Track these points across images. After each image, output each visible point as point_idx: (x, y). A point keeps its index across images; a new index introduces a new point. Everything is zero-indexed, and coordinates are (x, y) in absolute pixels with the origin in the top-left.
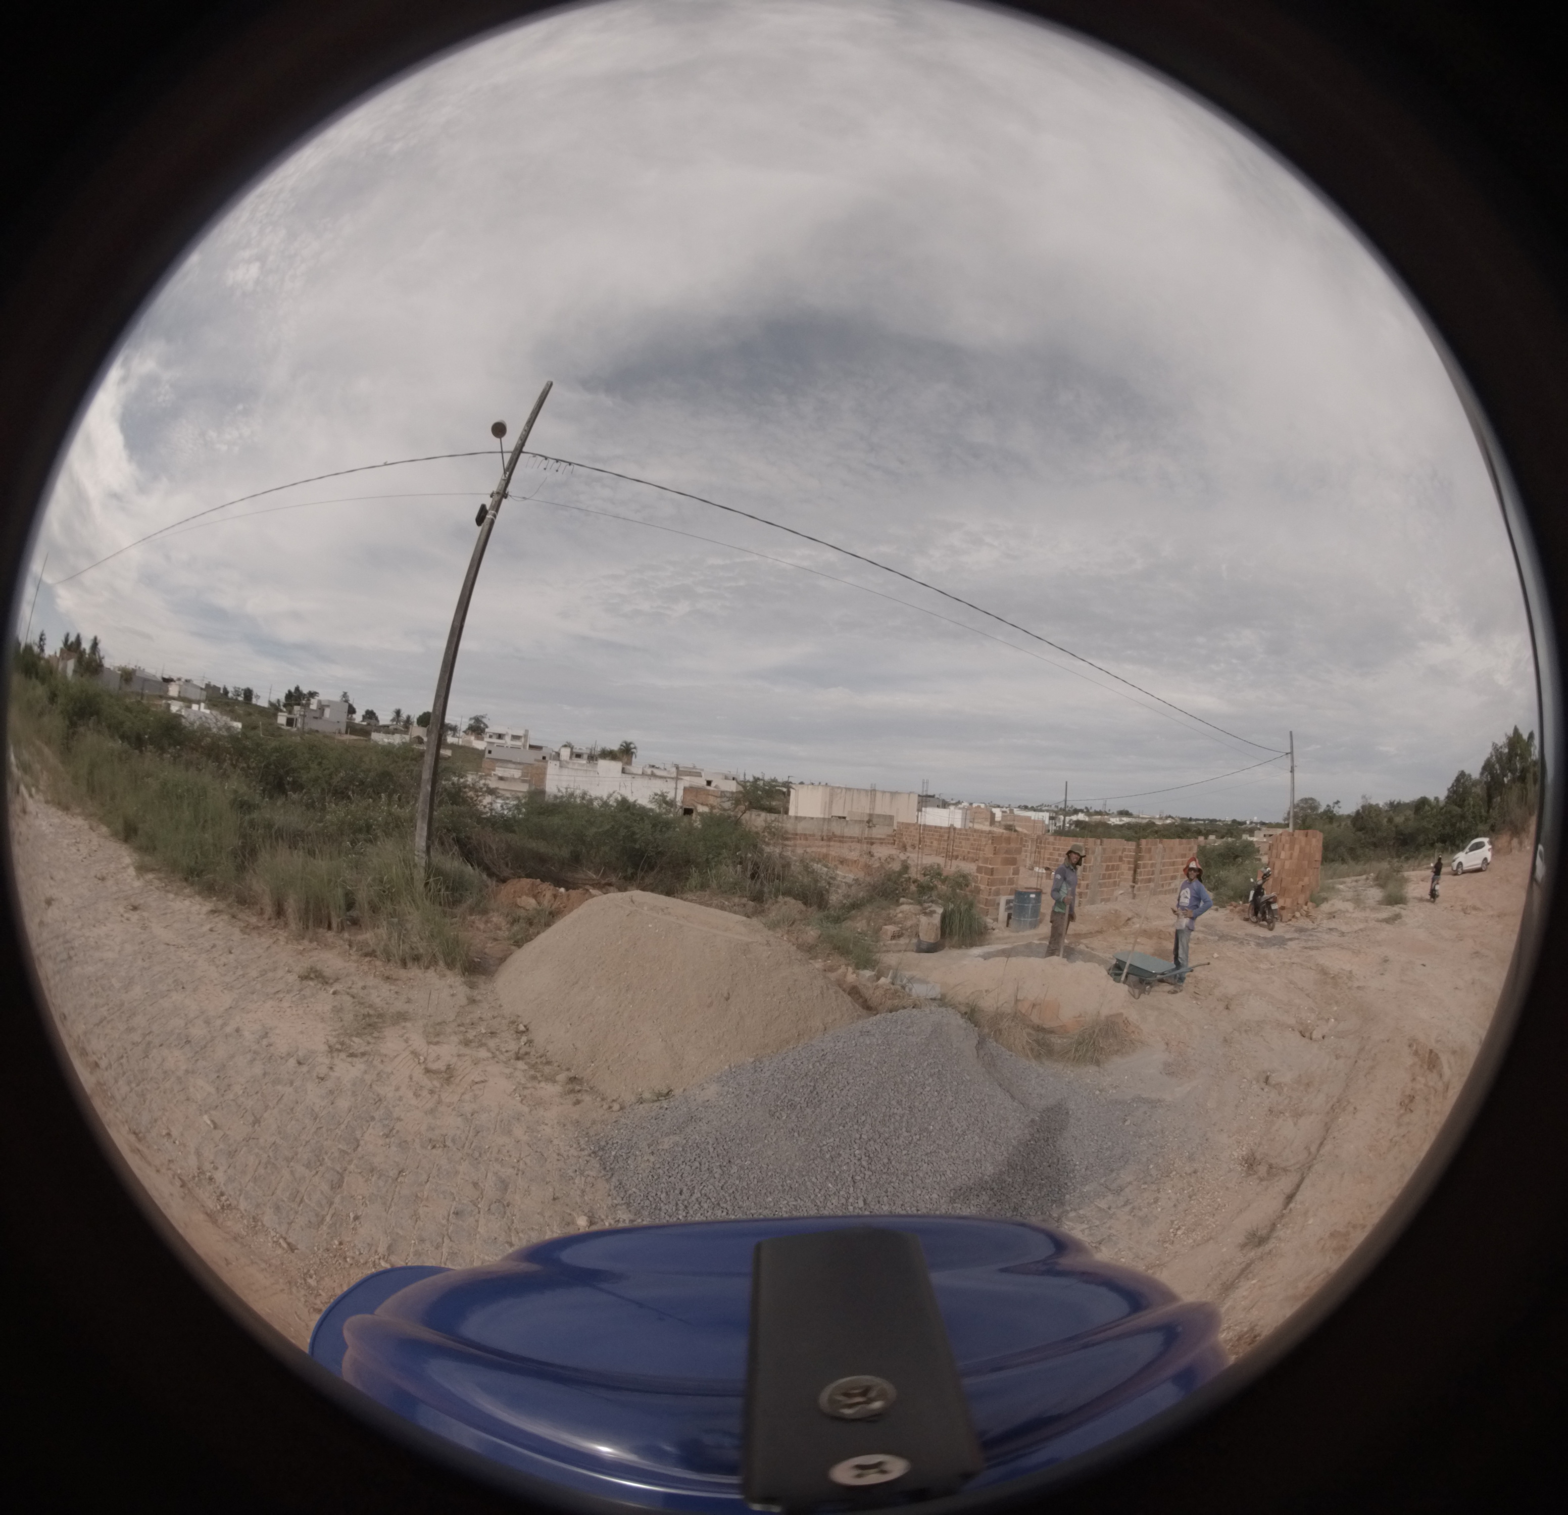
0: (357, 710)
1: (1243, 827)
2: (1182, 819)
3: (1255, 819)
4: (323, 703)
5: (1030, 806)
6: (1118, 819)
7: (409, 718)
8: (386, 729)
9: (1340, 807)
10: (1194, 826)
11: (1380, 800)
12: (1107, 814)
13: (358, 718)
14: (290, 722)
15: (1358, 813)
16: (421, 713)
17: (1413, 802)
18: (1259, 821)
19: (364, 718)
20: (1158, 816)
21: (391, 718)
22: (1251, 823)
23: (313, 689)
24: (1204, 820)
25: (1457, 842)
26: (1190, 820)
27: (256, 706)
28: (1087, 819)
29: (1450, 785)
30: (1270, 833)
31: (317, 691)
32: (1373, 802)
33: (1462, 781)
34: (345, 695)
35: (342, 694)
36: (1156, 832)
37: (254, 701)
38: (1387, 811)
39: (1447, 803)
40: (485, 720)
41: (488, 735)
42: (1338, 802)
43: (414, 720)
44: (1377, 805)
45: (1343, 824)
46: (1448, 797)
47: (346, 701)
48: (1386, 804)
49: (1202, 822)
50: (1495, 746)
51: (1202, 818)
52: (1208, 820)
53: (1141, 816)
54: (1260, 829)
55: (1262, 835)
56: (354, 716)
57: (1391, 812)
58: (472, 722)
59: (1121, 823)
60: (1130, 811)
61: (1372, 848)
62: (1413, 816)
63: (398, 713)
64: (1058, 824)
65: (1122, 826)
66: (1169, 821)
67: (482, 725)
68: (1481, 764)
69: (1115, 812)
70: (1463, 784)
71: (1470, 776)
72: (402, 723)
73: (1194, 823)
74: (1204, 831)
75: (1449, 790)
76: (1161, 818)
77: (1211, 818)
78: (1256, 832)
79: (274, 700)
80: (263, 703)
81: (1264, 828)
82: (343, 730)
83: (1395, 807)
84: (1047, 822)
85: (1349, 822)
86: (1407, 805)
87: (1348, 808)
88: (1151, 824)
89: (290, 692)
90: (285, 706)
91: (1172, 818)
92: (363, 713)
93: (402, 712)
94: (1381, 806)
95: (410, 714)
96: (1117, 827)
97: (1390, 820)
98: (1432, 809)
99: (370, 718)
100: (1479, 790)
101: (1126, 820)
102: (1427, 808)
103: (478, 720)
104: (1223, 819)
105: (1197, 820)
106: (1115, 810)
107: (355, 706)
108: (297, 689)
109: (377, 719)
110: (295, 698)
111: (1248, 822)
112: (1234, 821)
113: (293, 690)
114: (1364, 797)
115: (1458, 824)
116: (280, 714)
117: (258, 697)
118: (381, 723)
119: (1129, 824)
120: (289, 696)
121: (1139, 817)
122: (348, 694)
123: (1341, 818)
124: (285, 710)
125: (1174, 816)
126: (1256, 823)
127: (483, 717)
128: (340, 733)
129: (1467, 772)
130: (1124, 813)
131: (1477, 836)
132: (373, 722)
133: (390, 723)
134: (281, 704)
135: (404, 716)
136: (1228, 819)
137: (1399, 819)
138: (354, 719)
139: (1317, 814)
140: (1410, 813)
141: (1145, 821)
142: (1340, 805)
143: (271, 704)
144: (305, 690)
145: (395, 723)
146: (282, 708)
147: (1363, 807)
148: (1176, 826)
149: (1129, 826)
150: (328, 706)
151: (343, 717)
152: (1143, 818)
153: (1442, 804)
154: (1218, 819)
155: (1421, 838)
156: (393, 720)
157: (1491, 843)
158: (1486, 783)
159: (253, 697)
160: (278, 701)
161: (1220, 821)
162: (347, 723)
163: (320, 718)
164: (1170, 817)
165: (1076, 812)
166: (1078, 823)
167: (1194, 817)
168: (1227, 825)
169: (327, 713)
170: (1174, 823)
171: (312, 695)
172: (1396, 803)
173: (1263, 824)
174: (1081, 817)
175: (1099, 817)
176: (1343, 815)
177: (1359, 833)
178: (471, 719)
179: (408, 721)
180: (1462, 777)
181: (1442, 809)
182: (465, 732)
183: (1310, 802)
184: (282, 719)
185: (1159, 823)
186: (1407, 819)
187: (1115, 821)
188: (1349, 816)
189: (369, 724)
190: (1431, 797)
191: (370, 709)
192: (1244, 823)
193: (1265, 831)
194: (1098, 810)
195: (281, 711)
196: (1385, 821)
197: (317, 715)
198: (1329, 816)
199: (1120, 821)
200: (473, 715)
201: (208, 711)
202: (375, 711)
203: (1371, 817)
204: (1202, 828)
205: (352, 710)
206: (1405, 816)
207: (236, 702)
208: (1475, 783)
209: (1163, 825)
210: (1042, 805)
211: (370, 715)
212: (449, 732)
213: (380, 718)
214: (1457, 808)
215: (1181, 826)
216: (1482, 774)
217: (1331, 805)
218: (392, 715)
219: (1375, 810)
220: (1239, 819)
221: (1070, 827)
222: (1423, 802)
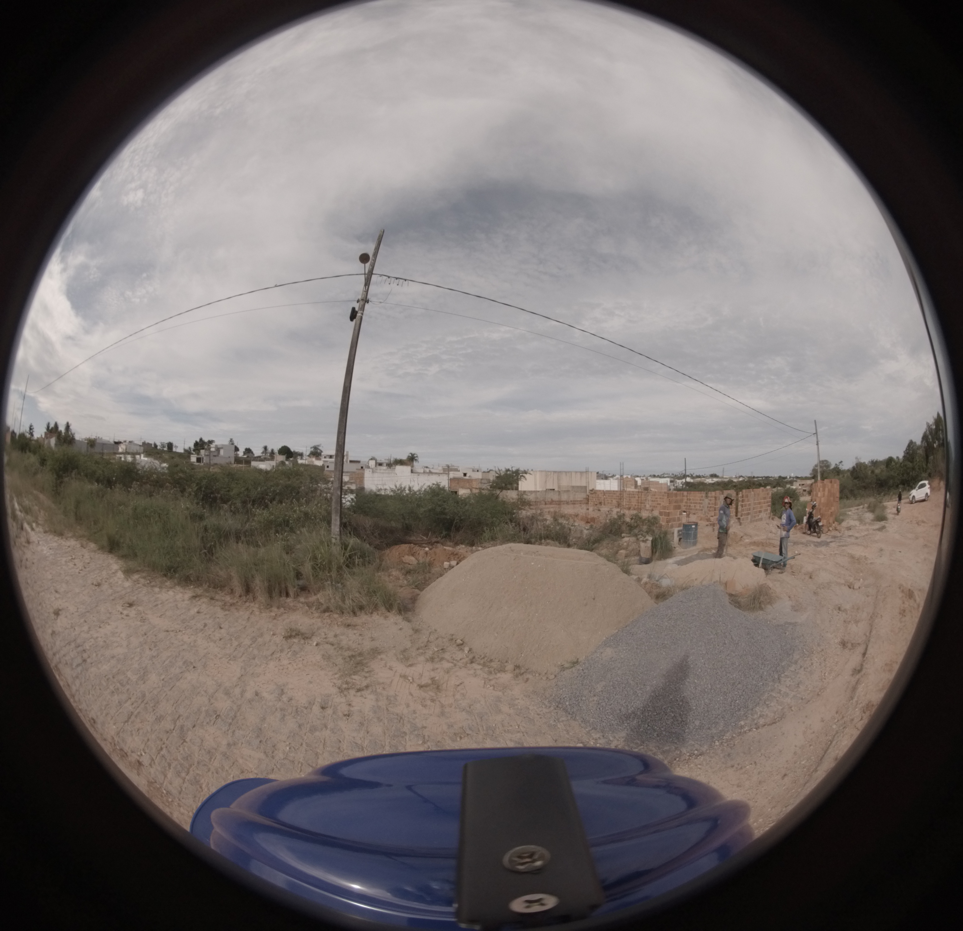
0: (240, 449)
1: (786, 480)
2: (749, 477)
3: (792, 475)
4: (219, 447)
5: (657, 475)
6: (710, 480)
7: (272, 450)
8: (259, 459)
9: (843, 465)
10: (757, 481)
11: (866, 460)
12: (704, 477)
13: (241, 454)
14: (199, 460)
15: (854, 468)
16: (280, 447)
17: (885, 460)
18: (795, 476)
19: (244, 453)
20: (734, 477)
21: (261, 451)
22: (790, 477)
23: (211, 439)
24: (762, 477)
25: (911, 484)
26: (754, 477)
27: (176, 453)
28: (692, 481)
29: (905, 449)
30: (803, 483)
31: (214, 440)
32: (862, 461)
33: (911, 446)
34: (231, 440)
35: (229, 440)
36: (735, 486)
37: (174, 450)
38: (870, 466)
39: (904, 460)
40: (320, 448)
41: (323, 457)
42: (841, 462)
43: (276, 451)
44: (864, 463)
45: (846, 475)
46: (904, 457)
47: (233, 444)
48: (869, 462)
49: (761, 479)
50: (928, 424)
51: (760, 476)
52: (764, 477)
53: (725, 477)
54: (796, 481)
55: (798, 485)
56: (238, 452)
57: (872, 467)
58: (312, 449)
59: (713, 482)
60: (717, 474)
61: (864, 489)
62: (885, 469)
63: (265, 448)
64: (675, 485)
65: (713, 484)
66: (741, 479)
67: (319, 451)
68: (921, 435)
69: (708, 475)
70: (912, 448)
71: (915, 443)
72: (269, 454)
73: (756, 479)
74: (763, 484)
75: (904, 452)
76: (736, 478)
77: (766, 476)
78: (794, 483)
79: (187, 447)
80: (180, 450)
81: (799, 480)
82: (233, 461)
83: (875, 463)
84: (669, 484)
85: (849, 474)
86: (881, 462)
87: (847, 465)
88: (731, 482)
89: (196, 442)
90: (194, 450)
91: (743, 477)
92: (244, 450)
93: (268, 448)
94: (867, 463)
95: (273, 448)
96: (710, 484)
97: (873, 472)
98: (896, 464)
99: (249, 453)
100: (921, 452)
101: (715, 480)
102: (893, 463)
103: (315, 448)
104: (773, 476)
105: (757, 477)
106: (708, 474)
107: (238, 446)
108: (201, 440)
109: (252, 453)
110: (200, 445)
111: (788, 477)
112: (780, 477)
113: (198, 440)
114: (856, 458)
115: (911, 473)
116: (192, 456)
117: (176, 447)
118: (256, 455)
119: (717, 482)
120: (196, 444)
121: (723, 478)
122: (233, 440)
123: (843, 472)
124: (194, 453)
125: (744, 476)
126: (793, 478)
127: (319, 446)
128: (231, 463)
129: (914, 441)
130: (714, 476)
131: (921, 480)
132: (250, 455)
133: (261, 455)
134: (192, 450)
135: (269, 450)
136: (776, 475)
137: (877, 471)
138: (239, 455)
139: (829, 470)
140: (883, 467)
141: (726, 480)
142: (843, 463)
143: (185, 450)
144: (206, 440)
145: (264, 454)
146: (192, 452)
147: (857, 464)
148: (746, 482)
149: (718, 484)
150: (222, 448)
151: (232, 454)
152: (727, 478)
153: (901, 461)
154: (770, 476)
155: (891, 482)
156: (263, 453)
157: (929, 484)
158: (925, 447)
159: (174, 447)
160: (190, 448)
161: (771, 477)
162: (235, 457)
163: (218, 456)
164: (741, 476)
165: (685, 476)
166: (687, 484)
167: (756, 476)
168: (776, 479)
169: (222, 452)
170: (744, 480)
171: (211, 442)
172: (875, 461)
173: (797, 478)
174: (688, 479)
175: (699, 479)
176: (845, 470)
177: (856, 481)
178: (311, 448)
179: (272, 453)
180: (911, 443)
181: (901, 464)
182: (309, 456)
183: (825, 462)
184: (193, 459)
185: (735, 480)
186: (882, 471)
187: (709, 481)
188: (848, 470)
189: (248, 457)
190: (895, 457)
191: (248, 447)
192: (786, 478)
193: (800, 482)
194: (698, 475)
195: (193, 454)
196: (870, 472)
197: (216, 454)
198: (837, 471)
199: (712, 480)
200: (313, 445)
201: (146, 459)
202: (251, 448)
203: (861, 471)
204: (762, 482)
205: (237, 449)
206: (881, 469)
207: (163, 451)
208: (919, 448)
209: (738, 482)
210: (664, 474)
211: (248, 451)
212: (299, 457)
213: (254, 452)
214: (909, 463)
215: (749, 481)
216: (922, 442)
217: (838, 464)
218: (262, 450)
219: (864, 466)
220: (783, 476)
221: (682, 486)
222: (890, 460)
